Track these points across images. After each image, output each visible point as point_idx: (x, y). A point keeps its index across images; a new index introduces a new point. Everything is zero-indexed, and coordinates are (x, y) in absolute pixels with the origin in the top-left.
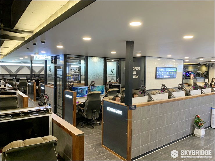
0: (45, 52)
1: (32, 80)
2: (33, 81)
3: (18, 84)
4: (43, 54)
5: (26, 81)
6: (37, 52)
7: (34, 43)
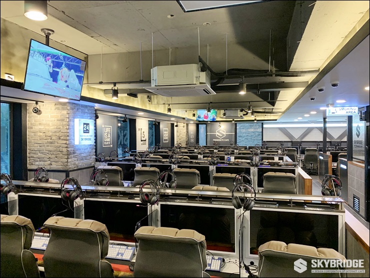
0: (343, 101)
1: (325, 152)
2: (328, 153)
3: (303, 157)
4: (343, 106)
5: (317, 153)
6: (331, 103)
7: (320, 88)
